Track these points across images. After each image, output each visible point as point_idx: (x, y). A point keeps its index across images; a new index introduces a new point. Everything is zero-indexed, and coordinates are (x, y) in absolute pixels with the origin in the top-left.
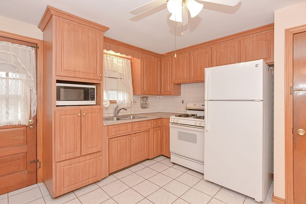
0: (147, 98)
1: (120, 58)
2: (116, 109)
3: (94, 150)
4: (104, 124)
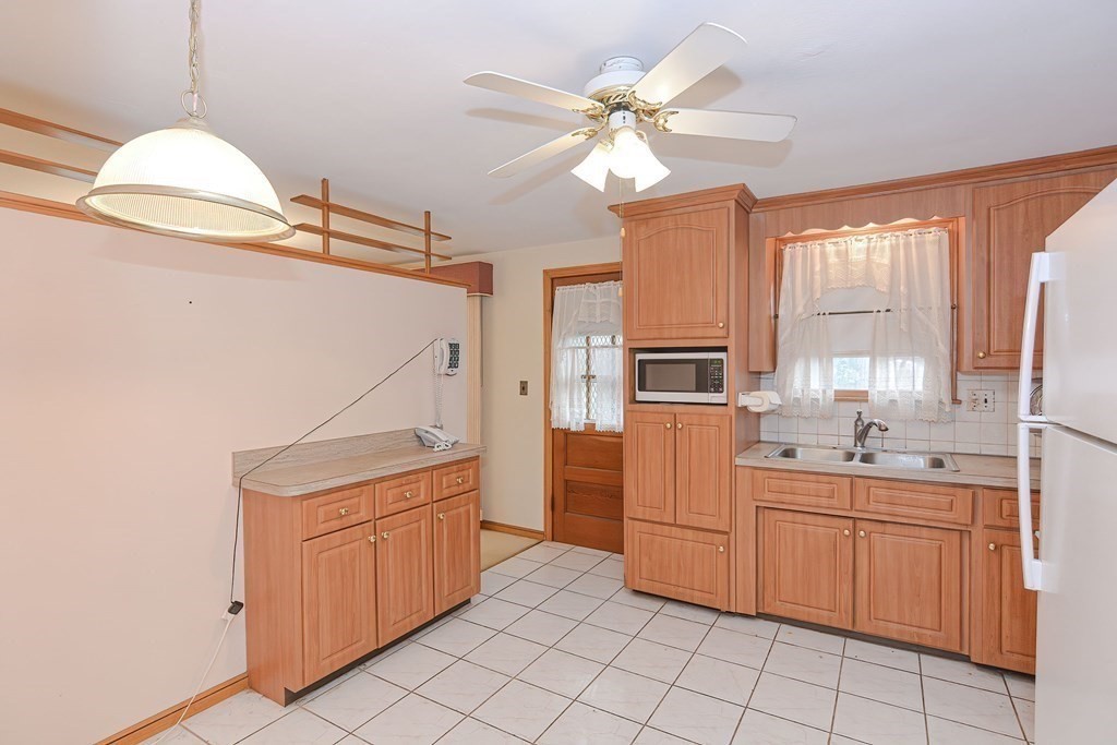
1: (885, 235)
2: (859, 423)
3: (707, 523)
4: (738, 461)
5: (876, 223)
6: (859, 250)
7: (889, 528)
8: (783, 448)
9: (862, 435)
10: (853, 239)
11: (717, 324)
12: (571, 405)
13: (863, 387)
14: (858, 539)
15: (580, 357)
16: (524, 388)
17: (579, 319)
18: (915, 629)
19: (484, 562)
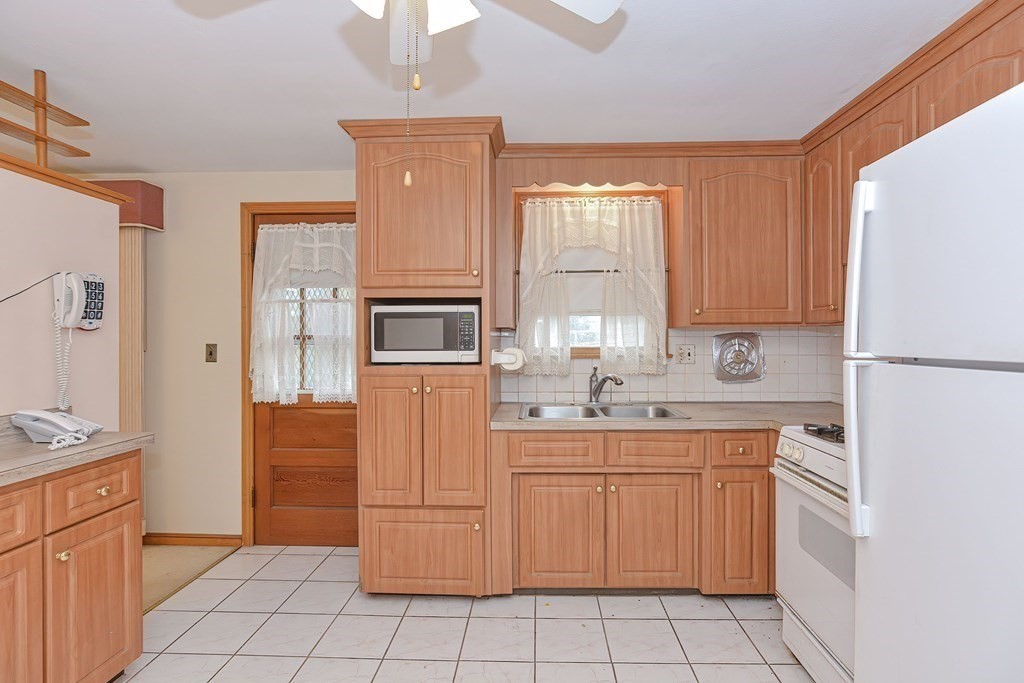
0: (751, 337)
1: (613, 199)
2: (594, 379)
3: (461, 498)
4: (494, 426)
5: (613, 184)
6: (592, 212)
7: (636, 479)
8: (528, 408)
9: (596, 390)
10: (587, 200)
11: (471, 272)
12: (281, 372)
13: (596, 344)
14: (608, 494)
15: (293, 313)
16: (211, 353)
17: (292, 266)
18: (656, 574)
19: (149, 597)
